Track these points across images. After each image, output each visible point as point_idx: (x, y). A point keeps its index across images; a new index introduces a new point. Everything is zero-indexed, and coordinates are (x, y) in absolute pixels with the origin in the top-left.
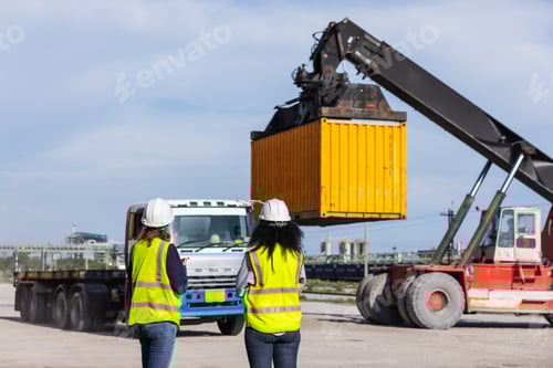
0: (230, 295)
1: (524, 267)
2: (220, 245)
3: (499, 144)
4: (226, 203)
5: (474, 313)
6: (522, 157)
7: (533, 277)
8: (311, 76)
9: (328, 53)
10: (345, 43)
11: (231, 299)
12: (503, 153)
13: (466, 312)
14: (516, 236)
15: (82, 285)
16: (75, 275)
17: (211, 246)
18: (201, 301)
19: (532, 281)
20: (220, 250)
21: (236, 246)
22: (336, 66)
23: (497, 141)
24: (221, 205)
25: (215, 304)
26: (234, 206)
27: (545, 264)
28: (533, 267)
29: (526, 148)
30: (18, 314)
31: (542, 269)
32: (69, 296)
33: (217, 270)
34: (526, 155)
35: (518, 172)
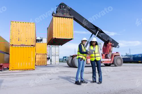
3: (94, 29)
5: (88, 64)
6: (98, 31)
10: (62, 7)
12: (94, 31)
13: (87, 64)
27: (104, 53)
29: (99, 29)
34: (99, 31)
35: (97, 35)
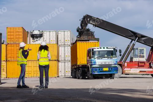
0: (109, 69)
1: (140, 63)
2: (107, 57)
3: (132, 36)
4: (108, 48)
6: (137, 38)
7: (144, 65)
8: (81, 29)
9: (84, 24)
11: (109, 70)
14: (139, 55)
15: (81, 68)
16: (79, 66)
17: (105, 57)
18: (102, 70)
19: (143, 66)
20: (107, 58)
21: (111, 57)
22: (86, 27)
23: (131, 35)
24: (107, 48)
25: (106, 71)
26: (111, 48)
28: (144, 62)
29: (139, 36)
30: (71, 77)
31: (146, 63)
32: (78, 71)
33: (106, 63)
